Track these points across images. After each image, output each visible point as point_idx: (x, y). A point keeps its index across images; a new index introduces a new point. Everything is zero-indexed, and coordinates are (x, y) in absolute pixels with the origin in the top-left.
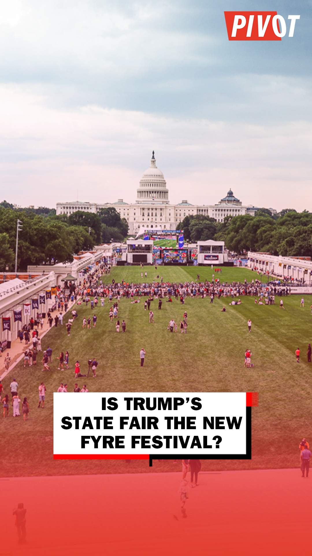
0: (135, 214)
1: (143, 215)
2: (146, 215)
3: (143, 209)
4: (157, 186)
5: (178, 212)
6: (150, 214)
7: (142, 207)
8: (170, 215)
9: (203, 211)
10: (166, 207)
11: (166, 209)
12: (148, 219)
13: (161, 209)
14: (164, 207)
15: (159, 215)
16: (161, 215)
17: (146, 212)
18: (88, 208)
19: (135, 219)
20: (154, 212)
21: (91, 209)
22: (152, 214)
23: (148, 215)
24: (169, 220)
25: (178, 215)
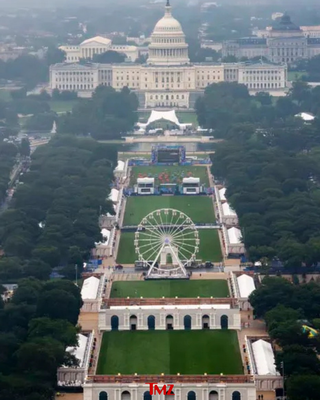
0: (146, 79)
1: (157, 81)
2: (160, 80)
3: (157, 73)
4: (173, 42)
5: (201, 74)
6: (165, 80)
7: (155, 71)
8: (189, 80)
9: (233, 71)
10: (184, 70)
11: (184, 72)
12: (163, 86)
13: (179, 73)
14: (182, 71)
15: (175, 80)
16: (179, 81)
17: (160, 77)
18: (89, 73)
19: (146, 86)
20: (170, 76)
21: (92, 74)
22: (168, 78)
23: (163, 81)
24: (188, 86)
25: (201, 78)
